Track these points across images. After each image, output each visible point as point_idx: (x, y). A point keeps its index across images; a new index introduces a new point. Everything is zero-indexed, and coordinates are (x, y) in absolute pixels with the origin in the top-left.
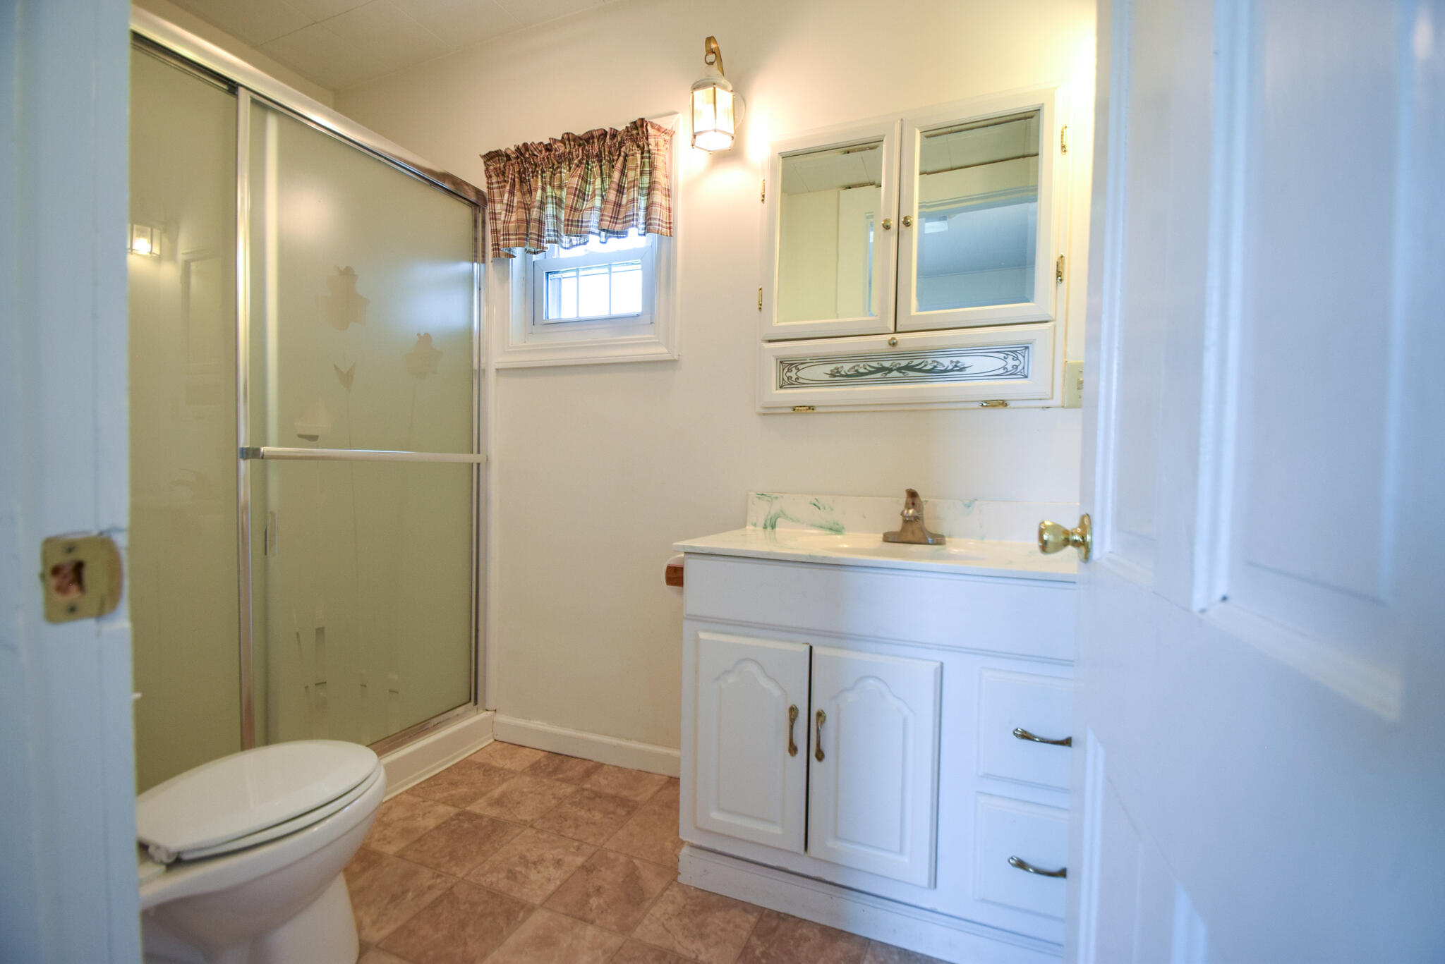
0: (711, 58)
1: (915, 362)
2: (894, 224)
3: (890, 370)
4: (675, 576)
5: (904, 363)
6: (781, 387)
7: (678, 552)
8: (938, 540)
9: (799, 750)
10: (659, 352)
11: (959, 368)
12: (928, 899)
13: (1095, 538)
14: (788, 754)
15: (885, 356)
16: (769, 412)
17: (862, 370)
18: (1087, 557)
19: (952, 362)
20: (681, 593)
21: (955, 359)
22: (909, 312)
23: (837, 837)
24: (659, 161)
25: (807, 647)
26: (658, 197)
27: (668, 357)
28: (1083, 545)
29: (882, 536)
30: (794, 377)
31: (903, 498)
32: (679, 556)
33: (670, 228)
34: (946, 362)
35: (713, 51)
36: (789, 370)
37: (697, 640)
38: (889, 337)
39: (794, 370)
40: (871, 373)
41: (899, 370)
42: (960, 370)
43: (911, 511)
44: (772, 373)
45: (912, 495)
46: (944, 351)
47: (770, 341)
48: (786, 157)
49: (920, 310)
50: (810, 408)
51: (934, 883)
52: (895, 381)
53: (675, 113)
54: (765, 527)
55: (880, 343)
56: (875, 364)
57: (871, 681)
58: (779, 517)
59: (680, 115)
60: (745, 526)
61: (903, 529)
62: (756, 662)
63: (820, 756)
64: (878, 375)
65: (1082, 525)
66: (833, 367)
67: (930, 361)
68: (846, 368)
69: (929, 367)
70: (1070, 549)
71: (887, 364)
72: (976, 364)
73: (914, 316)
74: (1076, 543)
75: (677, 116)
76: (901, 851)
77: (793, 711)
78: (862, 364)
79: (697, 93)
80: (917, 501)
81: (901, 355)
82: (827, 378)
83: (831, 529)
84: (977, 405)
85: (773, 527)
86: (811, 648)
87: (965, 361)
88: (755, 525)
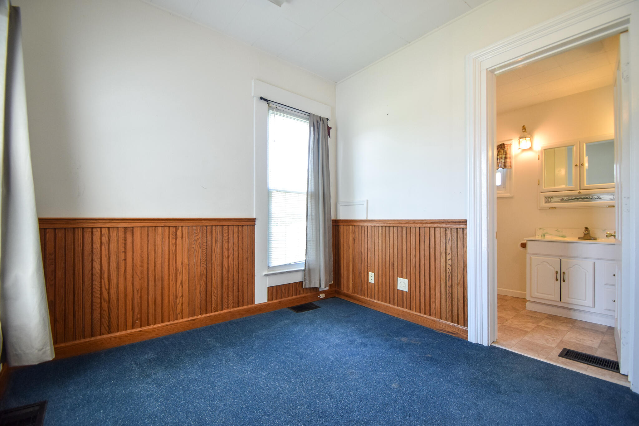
0: (524, 130)
1: (586, 197)
2: (578, 164)
3: (579, 199)
4: (524, 246)
5: (583, 197)
6: (546, 203)
7: (525, 240)
8: (595, 239)
9: (558, 280)
10: (508, 195)
11: (599, 198)
12: (593, 310)
13: (616, 235)
14: (556, 281)
15: (577, 196)
16: (542, 209)
17: (570, 199)
18: (615, 238)
19: (597, 197)
20: (526, 249)
21: (598, 196)
22: (584, 185)
23: (569, 298)
24: (508, 152)
25: (560, 259)
26: (508, 160)
27: (510, 196)
28: (615, 236)
29: (578, 238)
30: (550, 201)
31: (584, 229)
32: (524, 241)
33: (511, 166)
34: (596, 197)
35: (524, 128)
36: (548, 199)
37: (531, 258)
38: (579, 191)
39: (550, 199)
40: (573, 199)
41: (582, 199)
42: (600, 199)
43: (586, 232)
44: (543, 200)
45: (587, 229)
46: (595, 194)
47: (542, 192)
48: (545, 149)
49: (586, 185)
50: (555, 208)
51: (594, 307)
52: (580, 201)
53: (512, 140)
54: (542, 236)
55: (576, 192)
56: (574, 197)
57: (576, 266)
58: (546, 234)
59: (513, 140)
60: (535, 236)
61: (584, 236)
62: (546, 262)
63: (564, 281)
64: (575, 200)
65: (614, 233)
66: (561, 198)
67: (591, 196)
68: (565, 198)
69: (591, 198)
70: (612, 237)
71: (578, 197)
72: (604, 197)
73: (586, 186)
74: (613, 236)
75: (512, 141)
76: (585, 300)
77: (557, 273)
78: (570, 198)
79: (521, 140)
80: (588, 230)
81: (582, 195)
82: (560, 201)
83: (562, 237)
84: (605, 207)
85: (544, 236)
86: (561, 260)
87: (601, 196)
88: (539, 236)
